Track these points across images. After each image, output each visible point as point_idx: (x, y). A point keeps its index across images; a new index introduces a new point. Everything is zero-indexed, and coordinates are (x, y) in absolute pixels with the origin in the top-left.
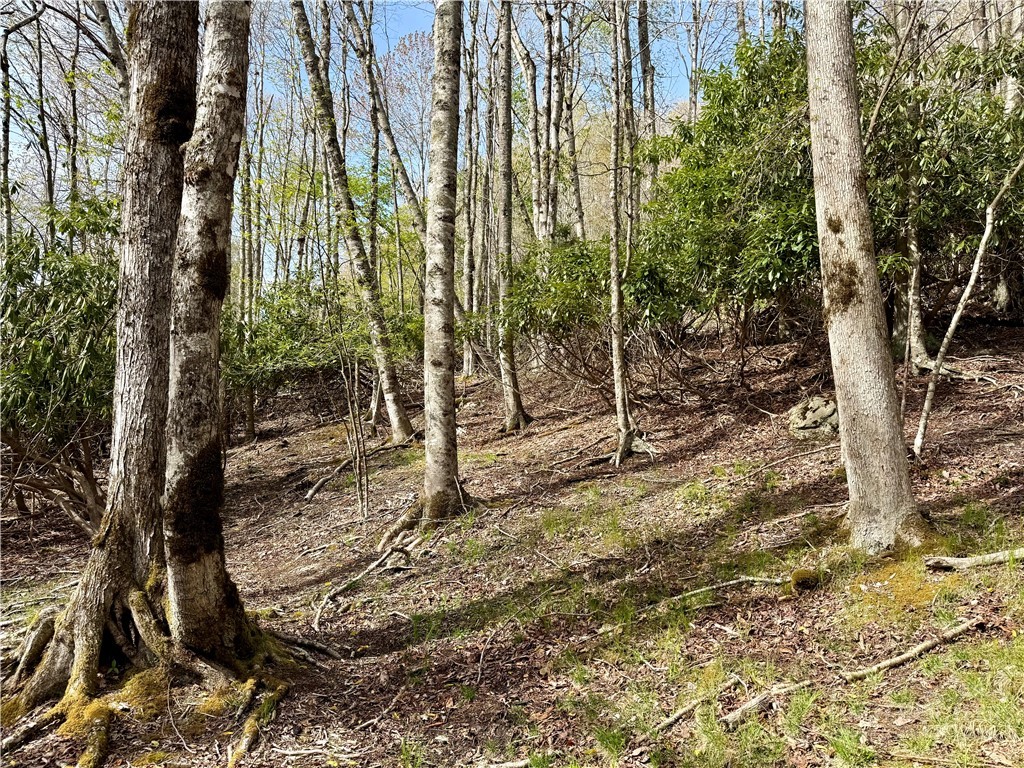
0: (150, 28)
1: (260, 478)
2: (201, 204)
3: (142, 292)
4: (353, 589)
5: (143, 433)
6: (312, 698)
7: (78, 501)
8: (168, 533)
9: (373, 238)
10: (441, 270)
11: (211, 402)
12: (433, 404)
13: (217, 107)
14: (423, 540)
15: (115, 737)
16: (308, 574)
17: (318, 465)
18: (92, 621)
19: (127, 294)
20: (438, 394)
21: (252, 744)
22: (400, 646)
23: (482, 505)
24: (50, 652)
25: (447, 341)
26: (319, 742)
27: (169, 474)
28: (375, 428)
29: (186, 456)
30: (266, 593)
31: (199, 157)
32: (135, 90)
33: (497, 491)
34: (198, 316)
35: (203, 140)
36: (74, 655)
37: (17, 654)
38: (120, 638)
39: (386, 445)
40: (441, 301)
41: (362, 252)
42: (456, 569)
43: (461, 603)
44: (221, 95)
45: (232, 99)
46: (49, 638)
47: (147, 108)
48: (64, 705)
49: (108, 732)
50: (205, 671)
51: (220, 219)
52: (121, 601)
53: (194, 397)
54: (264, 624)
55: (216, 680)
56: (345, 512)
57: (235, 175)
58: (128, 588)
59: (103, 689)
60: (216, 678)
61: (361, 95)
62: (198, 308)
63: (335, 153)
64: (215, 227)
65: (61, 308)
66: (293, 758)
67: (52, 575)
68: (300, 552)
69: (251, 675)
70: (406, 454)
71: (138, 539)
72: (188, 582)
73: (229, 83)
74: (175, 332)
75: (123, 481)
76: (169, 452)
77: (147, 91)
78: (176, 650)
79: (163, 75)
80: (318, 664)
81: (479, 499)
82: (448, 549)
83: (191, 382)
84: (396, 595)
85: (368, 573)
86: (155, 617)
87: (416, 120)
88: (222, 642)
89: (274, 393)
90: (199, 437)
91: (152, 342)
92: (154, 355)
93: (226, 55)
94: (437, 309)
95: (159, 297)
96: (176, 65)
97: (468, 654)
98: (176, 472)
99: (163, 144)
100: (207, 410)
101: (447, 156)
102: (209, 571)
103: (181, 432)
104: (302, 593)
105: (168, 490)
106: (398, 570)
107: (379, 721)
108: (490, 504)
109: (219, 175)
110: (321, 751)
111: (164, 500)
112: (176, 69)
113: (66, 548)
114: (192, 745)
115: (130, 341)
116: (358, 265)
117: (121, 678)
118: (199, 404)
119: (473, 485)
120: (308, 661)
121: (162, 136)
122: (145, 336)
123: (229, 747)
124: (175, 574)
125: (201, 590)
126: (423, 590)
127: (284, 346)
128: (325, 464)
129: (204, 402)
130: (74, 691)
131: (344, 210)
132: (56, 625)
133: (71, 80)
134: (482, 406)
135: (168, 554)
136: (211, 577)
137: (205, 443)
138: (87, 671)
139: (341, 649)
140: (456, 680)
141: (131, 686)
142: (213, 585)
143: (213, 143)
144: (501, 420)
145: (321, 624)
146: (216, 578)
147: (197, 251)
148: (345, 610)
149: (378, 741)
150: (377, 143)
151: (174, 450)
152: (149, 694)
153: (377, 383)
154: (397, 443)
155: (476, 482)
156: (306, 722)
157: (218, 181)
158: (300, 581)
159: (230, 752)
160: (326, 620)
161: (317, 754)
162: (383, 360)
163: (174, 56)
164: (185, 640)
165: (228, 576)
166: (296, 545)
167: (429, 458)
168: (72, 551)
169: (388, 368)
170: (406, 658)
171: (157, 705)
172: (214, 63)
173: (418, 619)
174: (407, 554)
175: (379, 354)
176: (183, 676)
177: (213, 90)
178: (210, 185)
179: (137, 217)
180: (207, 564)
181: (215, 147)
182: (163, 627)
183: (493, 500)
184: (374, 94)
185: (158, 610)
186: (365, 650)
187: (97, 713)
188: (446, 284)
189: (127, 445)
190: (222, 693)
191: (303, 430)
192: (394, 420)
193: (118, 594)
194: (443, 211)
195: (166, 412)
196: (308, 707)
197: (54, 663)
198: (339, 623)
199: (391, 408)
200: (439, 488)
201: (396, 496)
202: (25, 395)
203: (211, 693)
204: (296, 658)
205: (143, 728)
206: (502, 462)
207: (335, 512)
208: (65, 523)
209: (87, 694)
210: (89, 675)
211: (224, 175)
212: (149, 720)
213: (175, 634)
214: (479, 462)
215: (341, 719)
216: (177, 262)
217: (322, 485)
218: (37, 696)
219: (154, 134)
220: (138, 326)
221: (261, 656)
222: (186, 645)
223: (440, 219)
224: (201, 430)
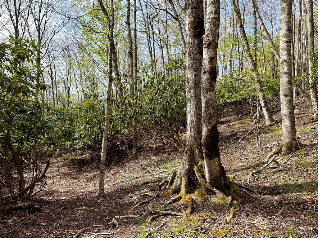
0: (190, 5)
1: (222, 136)
2: (209, 53)
3: (192, 82)
4: (259, 172)
5: (195, 122)
6: (251, 205)
7: (175, 141)
8: (204, 151)
9: (256, 55)
10: (286, 61)
11: (214, 112)
12: (284, 110)
13: (212, 22)
14: (283, 158)
15: (195, 206)
16: (242, 166)
17: (240, 132)
18: (185, 173)
19: (188, 84)
20: (287, 106)
21: (234, 216)
22: (280, 194)
23: (307, 147)
24: (176, 180)
25: (289, 87)
26: (255, 220)
27: (203, 134)
28: (259, 120)
29: (208, 128)
30: (230, 171)
31: (207, 39)
32: (188, 24)
33: (313, 142)
34: (209, 87)
35: (208, 33)
36: (182, 182)
37: (168, 179)
38: (192, 179)
39: (264, 126)
40: (287, 72)
41: (252, 60)
42: (298, 169)
43: (303, 182)
44: (213, 18)
45: (216, 18)
46: (175, 176)
47: (191, 28)
48: (181, 195)
49: (193, 204)
50: (216, 192)
51: (214, 57)
52: (192, 168)
53: (209, 111)
54: (231, 180)
55: (220, 195)
56: (252, 147)
57: (218, 42)
58: (194, 165)
59: (189, 192)
60: (220, 194)
61: (248, 8)
62: (209, 85)
63: (242, 29)
64: (213, 60)
65: (169, 90)
66: (247, 223)
67: (172, 160)
68: (238, 159)
69: (230, 195)
70: (272, 128)
71: (195, 152)
72: (210, 165)
73: (215, 14)
74: (203, 93)
75: (190, 136)
76: (203, 128)
77: (191, 23)
78: (208, 184)
79: (195, 17)
80: (251, 195)
81: (305, 145)
82: (294, 162)
83: (208, 107)
84: (275, 176)
85: (264, 168)
86: (201, 174)
87: (269, 11)
88: (221, 184)
89: (223, 110)
90: (211, 123)
91: (196, 96)
92: (196, 100)
93: (214, 5)
94: (285, 75)
95: (197, 83)
96: (198, 13)
97: (309, 200)
98: (205, 133)
99: (196, 38)
100: (213, 115)
101: (287, 19)
102: (216, 162)
103: (206, 121)
104: (241, 172)
105: (203, 138)
106: (275, 168)
107: (276, 217)
108: (311, 147)
109: (213, 43)
110: (256, 223)
111: (202, 141)
112: (198, 15)
113: (174, 153)
114: (215, 213)
115: (190, 97)
116: (251, 65)
117: (194, 190)
118: (210, 113)
119: (302, 139)
120: (247, 194)
121: (196, 36)
122: (194, 95)
123: (226, 215)
124: (207, 162)
125: (214, 168)
126: (286, 175)
127: (227, 95)
128: (243, 132)
129: (212, 113)
130: (183, 191)
131: (246, 48)
132: (177, 173)
133: (166, 28)
134: (302, 110)
135: (204, 157)
136: (217, 164)
137: (213, 125)
138: (186, 187)
139: (258, 191)
140: (305, 209)
141: (196, 193)
142: (218, 167)
143: (211, 34)
144: (311, 115)
145: (250, 182)
146: (218, 165)
147: (208, 68)
148: (257, 179)
149: (276, 224)
150: (256, 23)
151: (204, 127)
152: (202, 196)
153: (259, 104)
154: (268, 125)
155: (303, 138)
156: (250, 213)
157: (213, 45)
158: (240, 168)
159: (227, 217)
160: (251, 181)
161: (255, 224)
162: (262, 96)
163: (197, 11)
164: (210, 182)
165: (221, 164)
166: (237, 157)
167: (284, 130)
168: (175, 154)
169: (263, 99)
170: (282, 198)
171: (204, 199)
172: (210, 9)
173: (286, 185)
174: (277, 163)
175: (260, 95)
176: (210, 192)
177: (210, 17)
178: (211, 47)
179: (190, 61)
180: (216, 160)
181: (212, 35)
182: (204, 177)
183: (312, 145)
184: (254, 6)
185: (202, 172)
186: (267, 193)
187: (190, 198)
188: (288, 66)
189: (191, 126)
190: (222, 199)
191: (234, 121)
192: (266, 117)
193: (191, 167)
194: (286, 39)
195: (201, 116)
196: (250, 208)
197: (177, 183)
198: (256, 183)
199: (265, 113)
200: (289, 140)
201: (270, 143)
202: (163, 114)
203: (218, 198)
204: (243, 192)
205: (201, 205)
206: (314, 131)
207: (248, 147)
208: (173, 147)
209: (186, 193)
210: (186, 188)
211: (215, 43)
212: (202, 203)
213: (207, 180)
214: (303, 131)
215: (262, 214)
216: (203, 72)
217: (243, 139)
218: (174, 191)
219: (193, 35)
220: (192, 92)
221: (232, 190)
222: (210, 183)
223: (285, 43)
224: (211, 121)
